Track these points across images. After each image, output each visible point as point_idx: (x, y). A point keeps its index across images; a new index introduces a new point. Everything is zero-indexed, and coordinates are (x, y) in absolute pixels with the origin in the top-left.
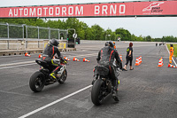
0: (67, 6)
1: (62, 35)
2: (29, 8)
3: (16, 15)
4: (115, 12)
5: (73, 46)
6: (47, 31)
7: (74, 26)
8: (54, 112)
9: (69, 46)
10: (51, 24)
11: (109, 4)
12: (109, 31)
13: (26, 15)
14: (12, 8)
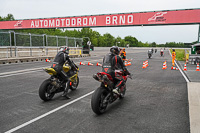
0: (82, 17)
1: (78, 43)
2: (48, 20)
3: (37, 26)
4: (124, 22)
5: (87, 52)
6: (64, 40)
7: (88, 35)
8: (71, 110)
9: (84, 53)
10: (68, 34)
11: (118, 15)
12: (119, 39)
13: (46, 26)
14: (34, 20)
